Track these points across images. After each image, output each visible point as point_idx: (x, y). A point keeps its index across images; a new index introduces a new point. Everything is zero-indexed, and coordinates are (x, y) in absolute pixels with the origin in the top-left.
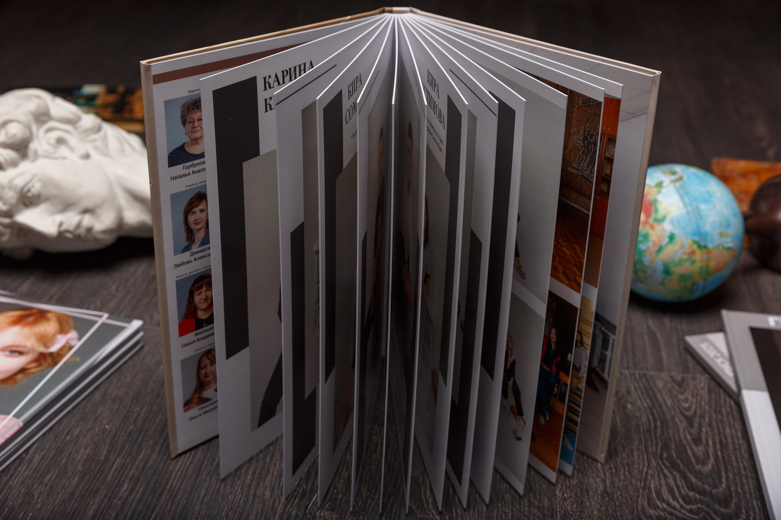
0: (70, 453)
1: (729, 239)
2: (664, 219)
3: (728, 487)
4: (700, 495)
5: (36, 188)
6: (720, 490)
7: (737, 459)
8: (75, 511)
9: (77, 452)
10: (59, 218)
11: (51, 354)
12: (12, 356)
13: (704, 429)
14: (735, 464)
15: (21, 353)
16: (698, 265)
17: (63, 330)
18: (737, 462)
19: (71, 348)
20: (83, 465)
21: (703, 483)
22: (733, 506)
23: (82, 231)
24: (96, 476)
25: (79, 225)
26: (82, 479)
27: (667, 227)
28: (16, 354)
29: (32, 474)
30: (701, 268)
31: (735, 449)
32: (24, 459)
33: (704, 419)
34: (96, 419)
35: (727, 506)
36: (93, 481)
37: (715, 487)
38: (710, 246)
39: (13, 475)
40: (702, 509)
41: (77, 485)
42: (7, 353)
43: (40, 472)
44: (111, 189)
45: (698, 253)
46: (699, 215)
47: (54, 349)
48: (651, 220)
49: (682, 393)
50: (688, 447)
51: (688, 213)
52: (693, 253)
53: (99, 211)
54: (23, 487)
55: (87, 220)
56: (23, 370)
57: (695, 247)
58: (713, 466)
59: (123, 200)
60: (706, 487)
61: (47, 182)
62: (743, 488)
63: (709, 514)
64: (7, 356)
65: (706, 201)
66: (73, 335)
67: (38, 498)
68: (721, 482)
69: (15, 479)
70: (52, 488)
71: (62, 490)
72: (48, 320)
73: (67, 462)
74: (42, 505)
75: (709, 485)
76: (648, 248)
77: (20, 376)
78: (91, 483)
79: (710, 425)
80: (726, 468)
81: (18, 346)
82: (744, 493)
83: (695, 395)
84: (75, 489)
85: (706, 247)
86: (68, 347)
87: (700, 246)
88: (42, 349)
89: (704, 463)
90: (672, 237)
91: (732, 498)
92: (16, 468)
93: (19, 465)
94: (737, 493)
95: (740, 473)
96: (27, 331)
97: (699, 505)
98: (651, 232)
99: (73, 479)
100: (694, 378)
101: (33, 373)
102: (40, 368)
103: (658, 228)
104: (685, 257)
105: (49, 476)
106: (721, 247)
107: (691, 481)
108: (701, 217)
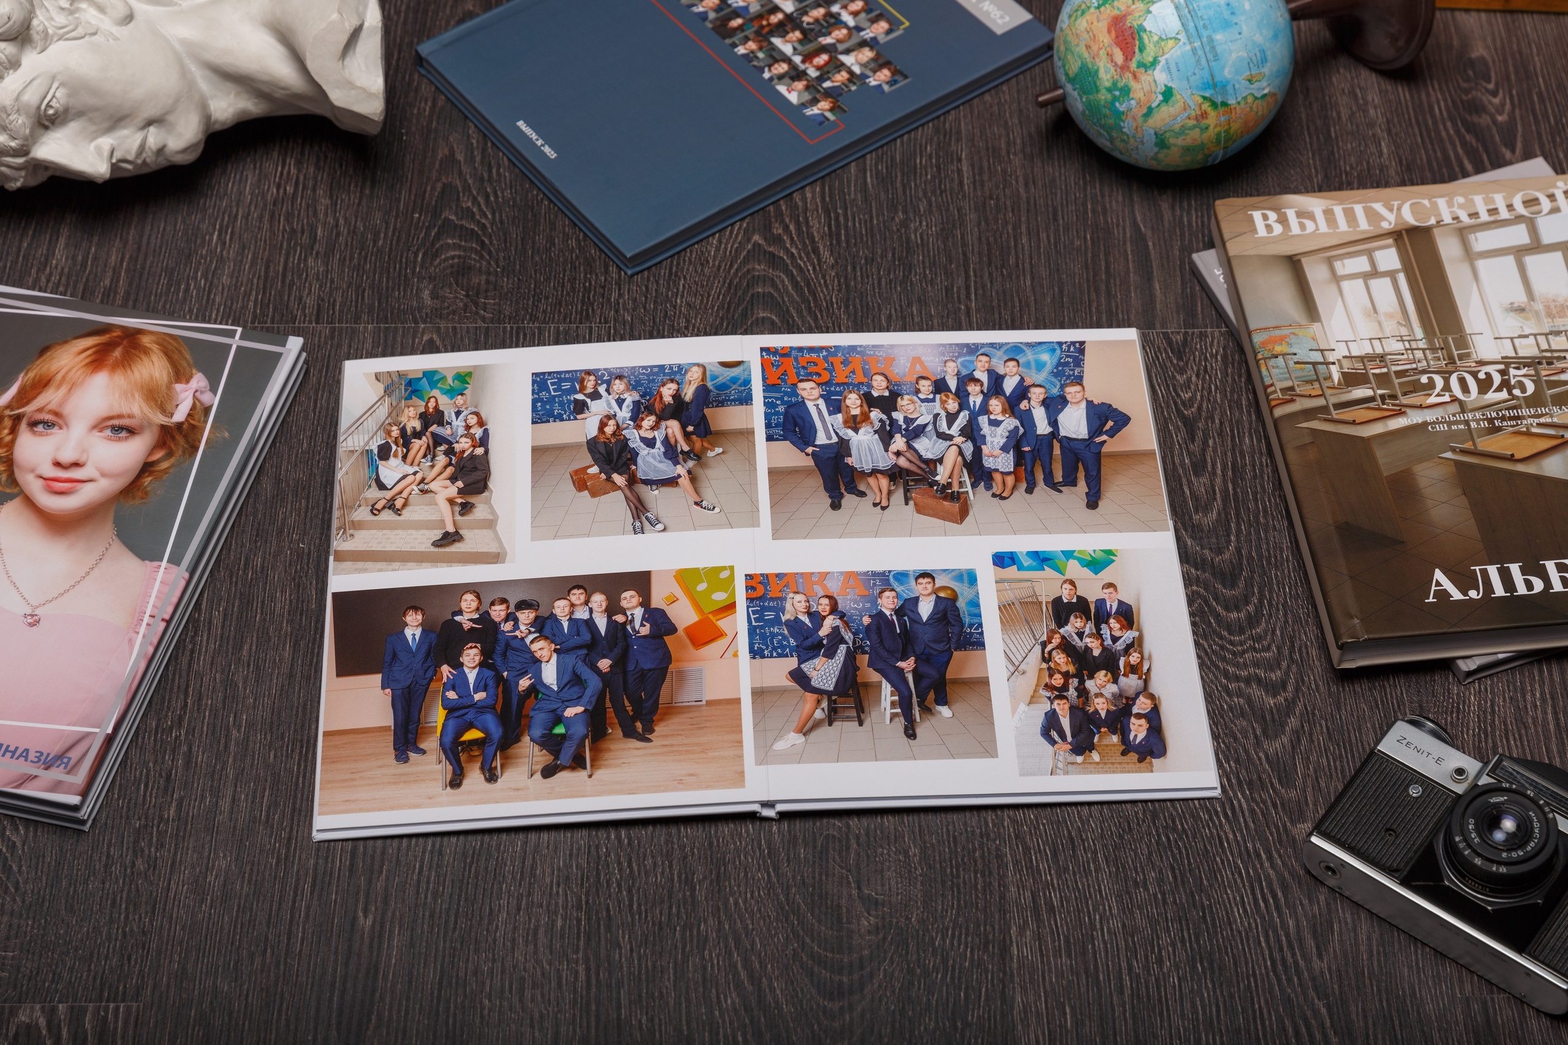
0: (263, 602)
1: (1264, 84)
2: (1155, 62)
3: (1238, 550)
4: (1197, 569)
5: (59, 98)
6: (1227, 556)
7: (1255, 494)
8: (305, 705)
9: (273, 599)
10: (106, 142)
11: (179, 425)
12: (120, 440)
13: (1211, 442)
14: (1251, 505)
15: (131, 431)
16: (1212, 132)
17: (180, 375)
18: (1256, 500)
19: (207, 410)
20: (290, 621)
21: (1202, 548)
22: (1241, 584)
23: (149, 156)
24: (315, 639)
25: (142, 147)
26: (295, 646)
27: (1160, 76)
28: (124, 434)
29: (220, 646)
30: (1219, 134)
31: (1255, 477)
32: (198, 620)
33: (1213, 422)
34: (280, 532)
35: (1233, 586)
36: (313, 649)
37: (1219, 551)
38: (1232, 101)
39: (192, 652)
40: (1198, 593)
41: (293, 658)
42: (108, 432)
43: (231, 642)
44: (184, 72)
45: (1212, 114)
46: (1213, 52)
47: (180, 415)
48: (1133, 65)
49: (1182, 371)
50: (1184, 480)
51: (1194, 51)
52: (1204, 115)
53: (171, 118)
54: (217, 671)
55: (154, 138)
56: (147, 468)
57: (1206, 106)
58: (1219, 514)
59: (204, 83)
60: (1207, 552)
61: (75, 85)
62: (1259, 548)
63: (1206, 602)
64: (109, 439)
65: (1226, 25)
66: (199, 381)
67: (245, 689)
68: (1229, 542)
69: (199, 659)
70: (258, 667)
71: (273, 669)
72: (146, 351)
73: (265, 620)
74: (255, 700)
75: (1211, 549)
76: (1129, 110)
77: (147, 480)
78: (312, 653)
79: (1221, 434)
80: (1238, 515)
81: (120, 416)
82: (1260, 557)
83: (1203, 372)
84: (292, 665)
85: (1224, 104)
86: (199, 410)
87: (1214, 105)
88: (160, 419)
89: (1206, 509)
90: (1168, 94)
91: (1242, 570)
92: (193, 637)
93: (196, 633)
94: (1250, 558)
95: (1258, 523)
96: (120, 379)
97: (1195, 588)
98: (1133, 84)
99: (284, 649)
100: (1202, 336)
101: (165, 471)
102: (173, 460)
103: (1145, 78)
104: (1192, 122)
105: (246, 647)
106: (1250, 100)
107: (1185, 545)
108: (1216, 57)
